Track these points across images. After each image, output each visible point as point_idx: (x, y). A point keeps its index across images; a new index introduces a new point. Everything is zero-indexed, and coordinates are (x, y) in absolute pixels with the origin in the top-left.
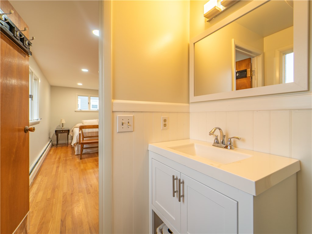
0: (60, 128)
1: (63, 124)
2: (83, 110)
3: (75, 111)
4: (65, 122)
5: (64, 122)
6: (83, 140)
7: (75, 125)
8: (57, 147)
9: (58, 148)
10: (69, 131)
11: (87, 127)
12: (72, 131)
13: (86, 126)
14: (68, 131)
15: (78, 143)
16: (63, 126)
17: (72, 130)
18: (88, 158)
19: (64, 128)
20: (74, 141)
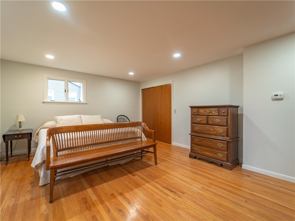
0: (16, 129)
1: (20, 123)
2: (56, 101)
3: (43, 102)
4: (24, 120)
5: (22, 119)
6: (56, 155)
7: (43, 124)
8: (7, 164)
9: (9, 165)
10: (31, 134)
11: (64, 130)
12: (38, 134)
13: (61, 128)
14: (29, 135)
15: (46, 162)
16: (20, 127)
17: (37, 132)
18: (68, 195)
19: (23, 130)
20: (37, 159)
